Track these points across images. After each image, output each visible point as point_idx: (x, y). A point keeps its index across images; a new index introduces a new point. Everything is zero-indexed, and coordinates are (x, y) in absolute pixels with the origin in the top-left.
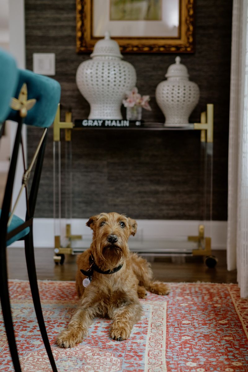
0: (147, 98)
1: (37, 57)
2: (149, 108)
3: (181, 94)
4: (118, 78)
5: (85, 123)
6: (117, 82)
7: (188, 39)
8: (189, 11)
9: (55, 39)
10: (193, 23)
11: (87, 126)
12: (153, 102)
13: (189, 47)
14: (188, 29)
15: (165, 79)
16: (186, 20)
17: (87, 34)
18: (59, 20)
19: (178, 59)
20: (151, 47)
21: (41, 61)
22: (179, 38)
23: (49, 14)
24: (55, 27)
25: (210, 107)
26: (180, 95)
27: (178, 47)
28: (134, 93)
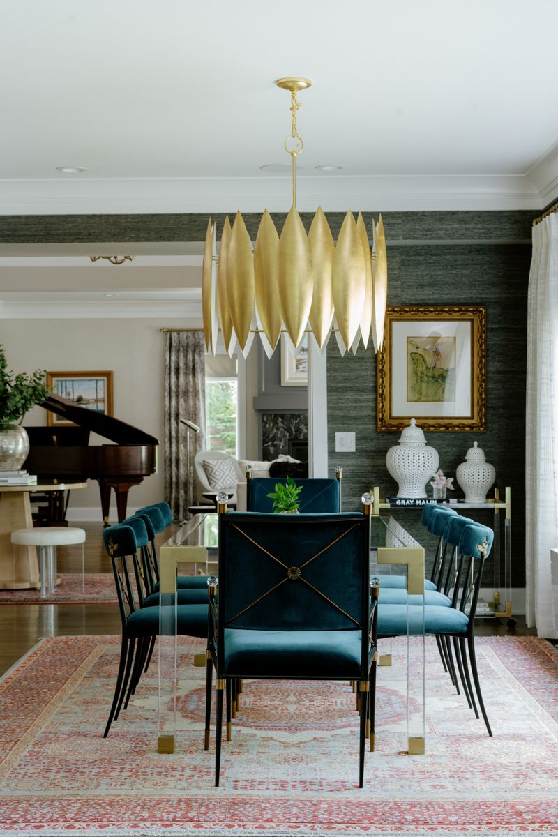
0: (451, 480)
1: (338, 435)
2: (452, 488)
3: (481, 476)
4: (426, 463)
5: (398, 503)
6: (426, 466)
7: (481, 419)
8: (481, 395)
9: (356, 418)
10: (484, 405)
11: (401, 506)
12: (455, 483)
13: (481, 426)
14: (481, 410)
15: (465, 461)
16: (478, 402)
17: (387, 414)
18: (359, 401)
19: (476, 443)
20: (447, 427)
21: (342, 439)
22: (472, 418)
23: (349, 395)
24: (355, 407)
25: (508, 490)
26: (479, 477)
27: (471, 427)
28: (440, 476)
